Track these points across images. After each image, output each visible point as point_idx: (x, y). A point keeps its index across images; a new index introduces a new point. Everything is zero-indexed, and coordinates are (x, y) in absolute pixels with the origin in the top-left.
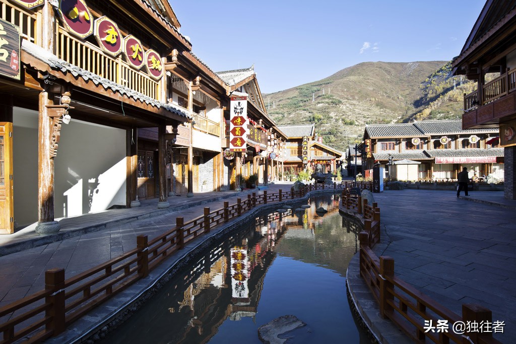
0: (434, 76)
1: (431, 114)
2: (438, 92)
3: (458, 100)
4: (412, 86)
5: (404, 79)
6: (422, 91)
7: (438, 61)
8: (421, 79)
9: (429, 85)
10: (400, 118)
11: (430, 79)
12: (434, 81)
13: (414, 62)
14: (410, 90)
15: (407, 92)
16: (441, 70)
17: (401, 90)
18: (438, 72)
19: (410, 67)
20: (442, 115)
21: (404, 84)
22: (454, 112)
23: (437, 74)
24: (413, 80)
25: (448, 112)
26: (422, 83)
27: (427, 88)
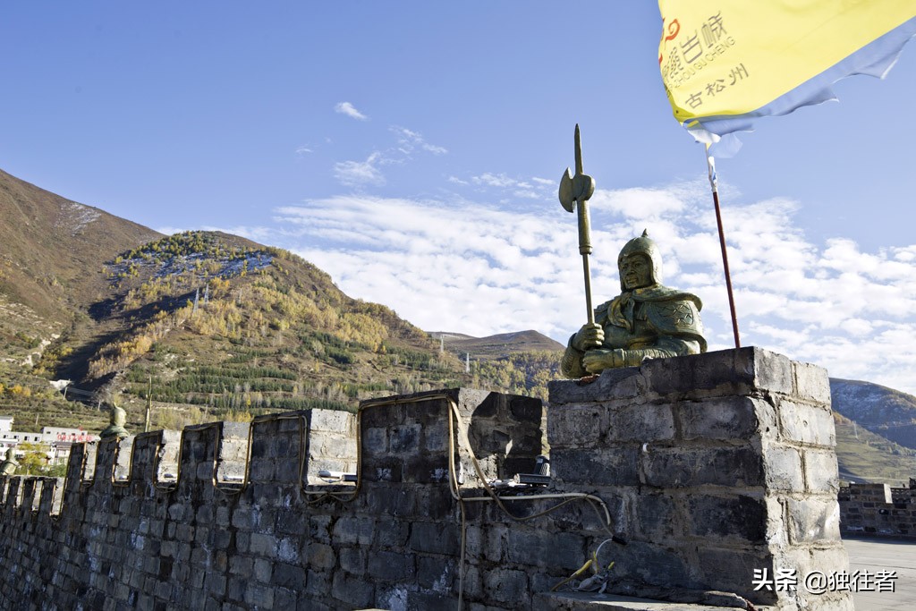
0: (134, 257)
1: (153, 349)
2: (147, 298)
3: (202, 331)
4: (84, 263)
5: (65, 239)
6: (108, 283)
7: (139, 225)
8: (104, 253)
9: (125, 274)
10: (57, 337)
11: (126, 261)
12: (134, 267)
13: (87, 207)
14: (79, 271)
15: (71, 274)
16: (150, 249)
17: (57, 265)
18: (144, 251)
19: (77, 213)
20: (173, 356)
21: (64, 251)
22: (194, 355)
23: (142, 254)
24: (85, 249)
25: (185, 354)
26: (106, 263)
27: (120, 279)
